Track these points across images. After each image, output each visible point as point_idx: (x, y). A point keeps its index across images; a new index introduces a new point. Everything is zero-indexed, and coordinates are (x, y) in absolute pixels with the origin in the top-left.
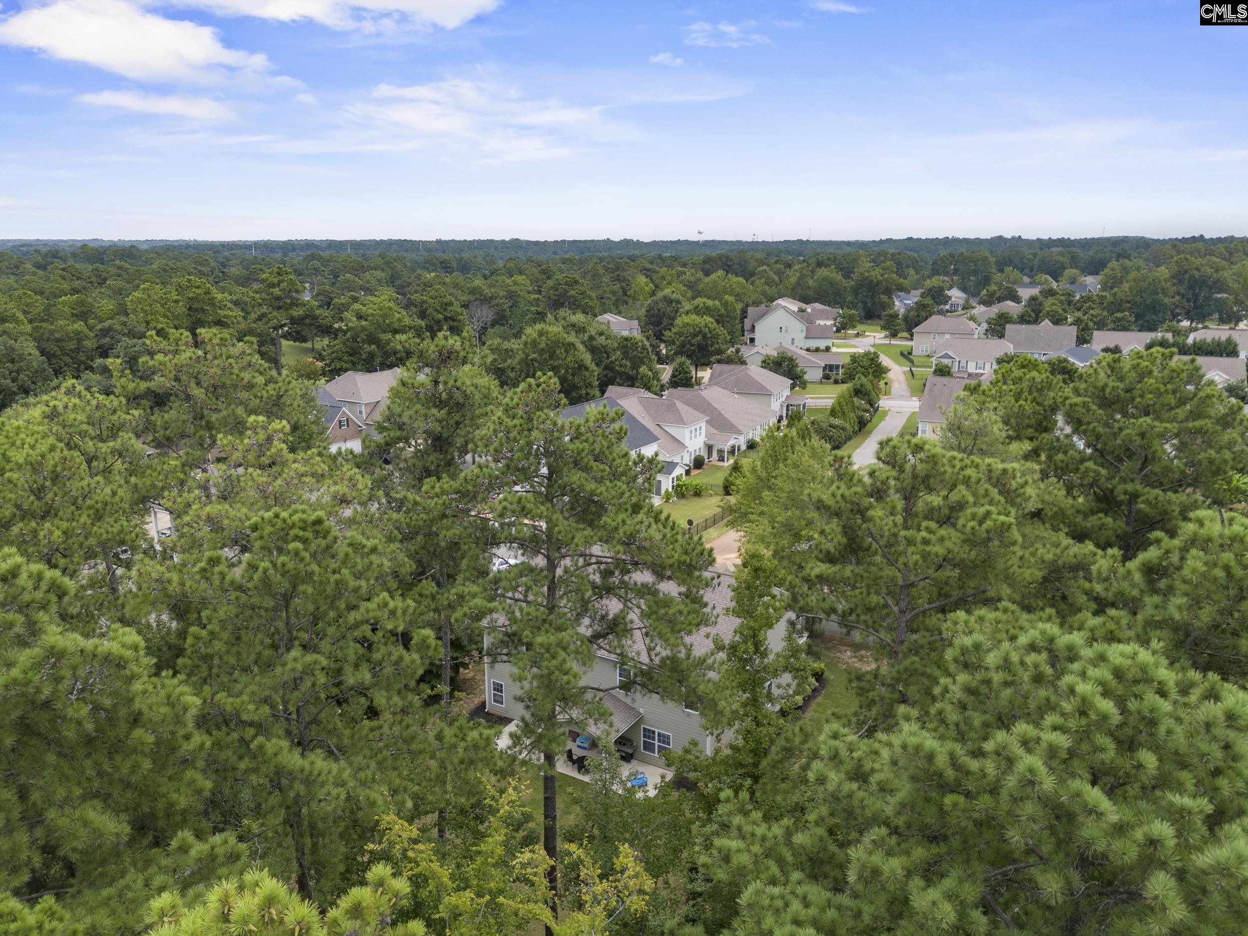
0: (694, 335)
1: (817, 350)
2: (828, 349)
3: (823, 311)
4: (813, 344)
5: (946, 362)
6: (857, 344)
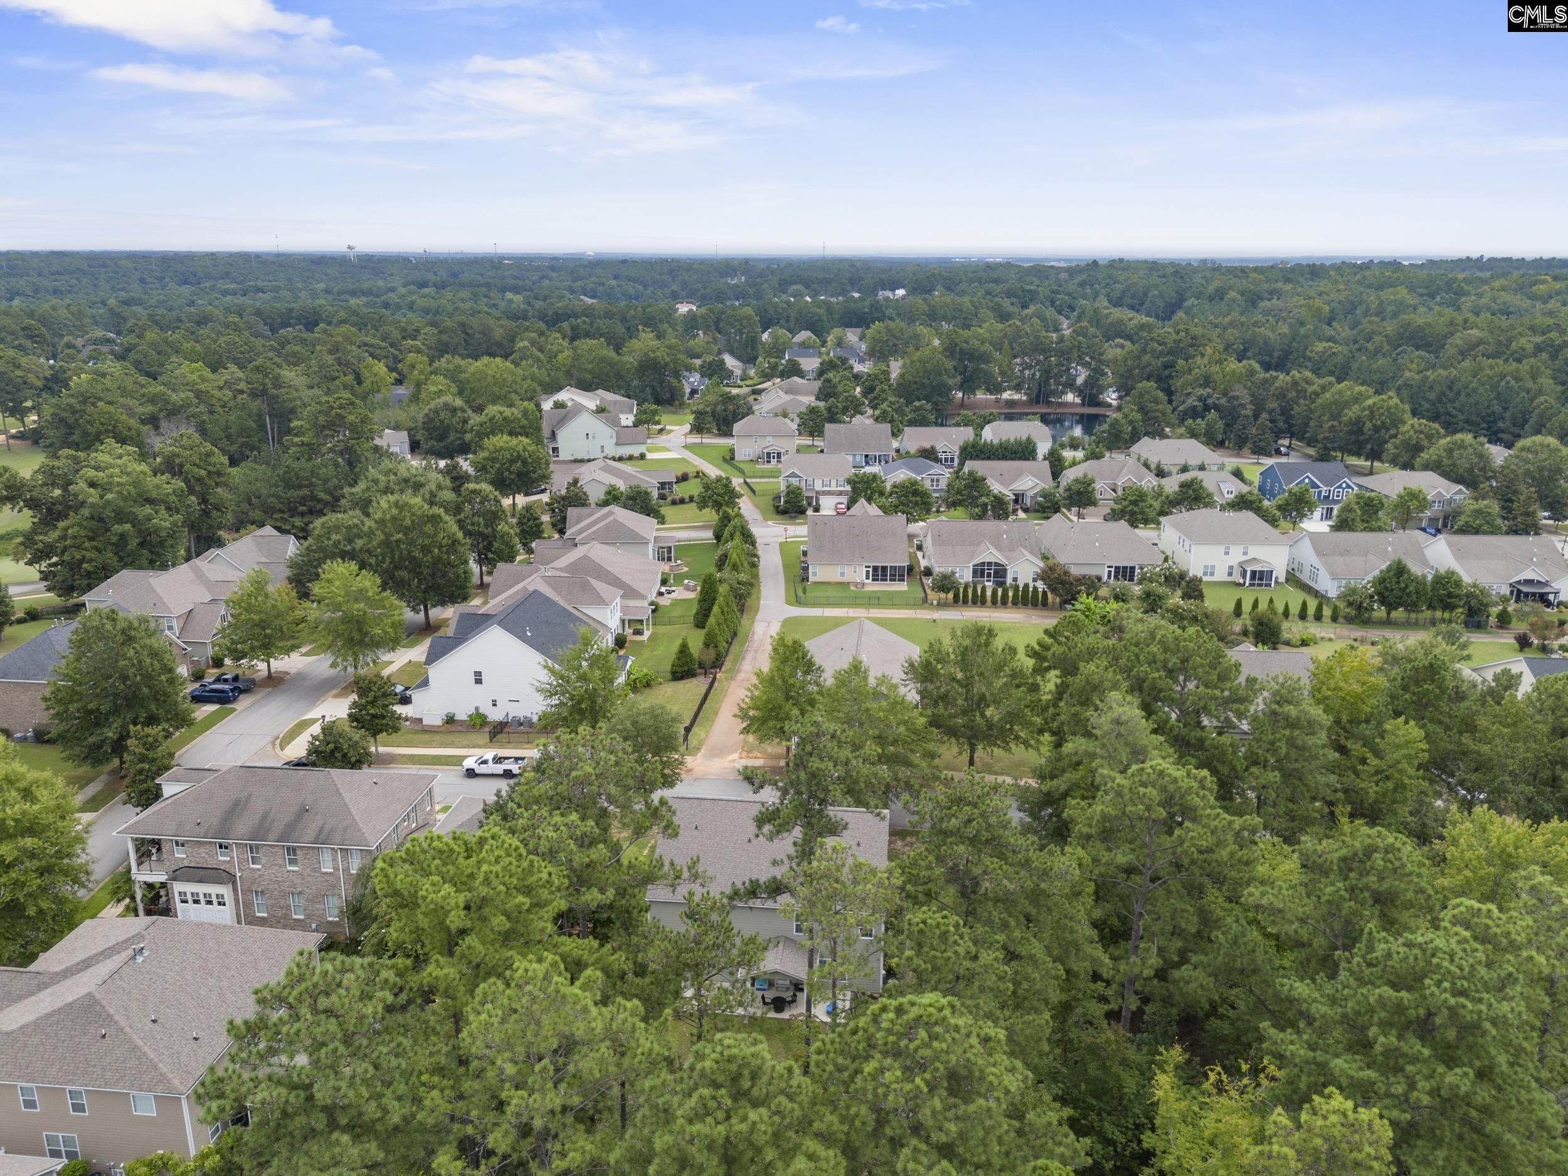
0: (512, 461)
1: (631, 458)
2: (642, 457)
3: (615, 402)
4: (626, 451)
5: (794, 481)
6: (667, 445)
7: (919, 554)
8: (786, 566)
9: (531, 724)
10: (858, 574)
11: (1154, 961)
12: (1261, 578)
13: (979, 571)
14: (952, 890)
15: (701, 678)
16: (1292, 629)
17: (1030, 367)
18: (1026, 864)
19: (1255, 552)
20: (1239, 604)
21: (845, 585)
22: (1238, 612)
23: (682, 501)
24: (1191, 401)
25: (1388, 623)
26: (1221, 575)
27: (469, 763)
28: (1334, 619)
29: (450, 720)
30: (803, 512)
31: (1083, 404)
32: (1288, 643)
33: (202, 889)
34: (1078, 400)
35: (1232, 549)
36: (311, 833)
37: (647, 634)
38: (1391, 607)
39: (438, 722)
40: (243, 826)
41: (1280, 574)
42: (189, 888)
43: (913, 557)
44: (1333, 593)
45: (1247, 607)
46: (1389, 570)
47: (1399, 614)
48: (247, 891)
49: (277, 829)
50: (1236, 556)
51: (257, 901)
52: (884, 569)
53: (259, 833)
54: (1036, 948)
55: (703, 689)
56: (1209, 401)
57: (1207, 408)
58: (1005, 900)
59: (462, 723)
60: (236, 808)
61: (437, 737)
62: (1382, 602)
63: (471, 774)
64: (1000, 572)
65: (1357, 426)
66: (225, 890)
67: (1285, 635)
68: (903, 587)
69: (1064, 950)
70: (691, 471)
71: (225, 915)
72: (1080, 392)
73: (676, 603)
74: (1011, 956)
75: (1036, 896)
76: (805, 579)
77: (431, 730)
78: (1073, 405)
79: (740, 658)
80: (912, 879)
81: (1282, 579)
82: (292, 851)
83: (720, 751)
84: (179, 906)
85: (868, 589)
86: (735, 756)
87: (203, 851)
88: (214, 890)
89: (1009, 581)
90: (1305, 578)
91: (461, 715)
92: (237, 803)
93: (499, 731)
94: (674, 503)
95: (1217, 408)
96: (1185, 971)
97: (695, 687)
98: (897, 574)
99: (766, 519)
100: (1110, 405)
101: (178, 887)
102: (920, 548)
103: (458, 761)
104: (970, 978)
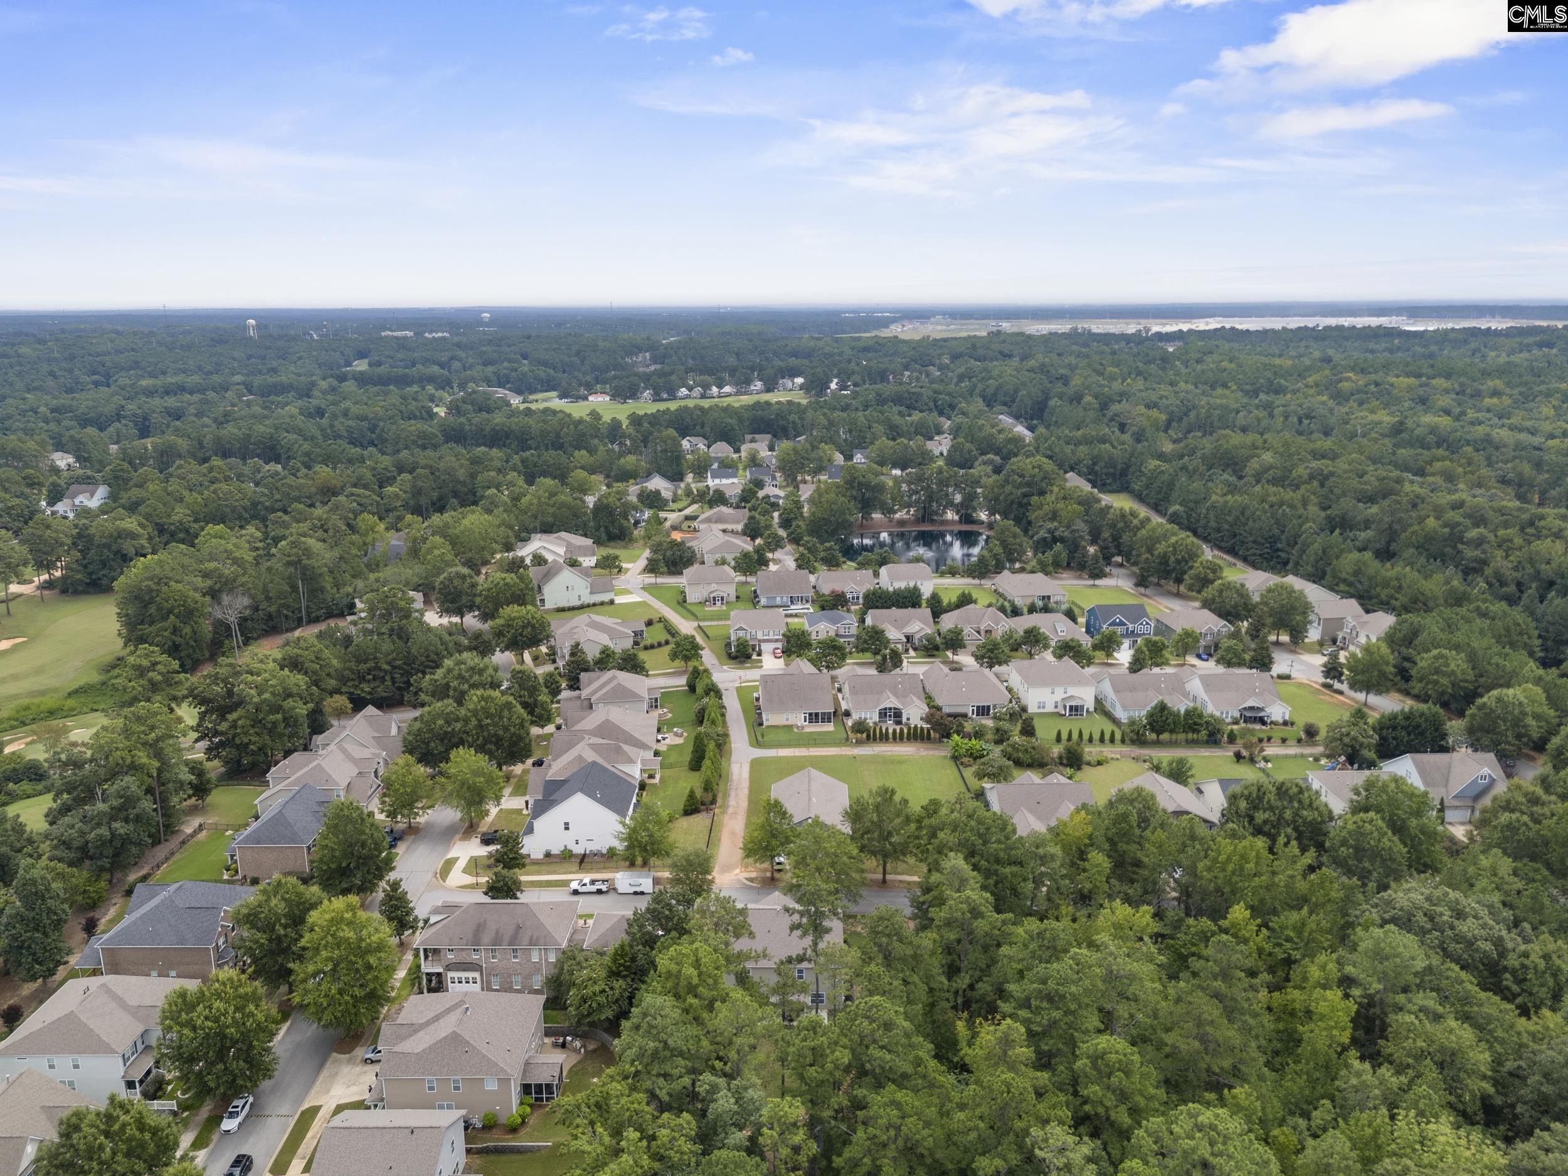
0: (524, 627)
2: (612, 602)
3: (577, 544)
4: (598, 598)
5: (741, 634)
6: (628, 587)
7: (840, 696)
8: (744, 711)
9: (603, 855)
10: (798, 719)
11: (967, 981)
12: (1076, 710)
13: (883, 714)
14: (881, 956)
15: (704, 814)
16: (1091, 752)
17: (917, 492)
18: (911, 943)
19: (1072, 691)
20: (1059, 734)
21: (789, 728)
22: (1058, 739)
23: (652, 647)
24: (1043, 533)
25: (1158, 743)
26: (1050, 708)
27: (574, 885)
28: (1123, 741)
29: (548, 855)
30: (749, 657)
31: (960, 521)
32: (1089, 764)
33: (463, 975)
34: (956, 518)
35: (1057, 690)
36: (526, 940)
37: (658, 776)
38: (1159, 733)
39: (541, 856)
40: (486, 938)
41: (1090, 704)
42: (455, 975)
43: (836, 700)
44: (1124, 721)
45: (1064, 736)
46: (1155, 708)
47: (1165, 736)
48: (488, 975)
49: (507, 939)
50: (1059, 694)
51: (493, 979)
52: (817, 714)
53: (497, 941)
54: (915, 978)
55: (708, 822)
56: (1057, 534)
57: (1055, 540)
58: (903, 959)
59: (556, 856)
60: (479, 929)
61: (543, 867)
62: (1153, 730)
63: (576, 892)
64: (897, 715)
65: (1164, 559)
66: (477, 975)
67: (1087, 758)
68: (830, 727)
69: (928, 978)
70: (655, 617)
71: (477, 987)
72: (957, 509)
73: (671, 748)
74: (905, 982)
75: (915, 956)
76: (761, 724)
77: (536, 863)
78: (952, 522)
79: (726, 796)
80: (864, 953)
81: (1092, 709)
82: (515, 951)
83: (727, 868)
84: (450, 985)
85: (807, 730)
86: (737, 871)
87: (464, 954)
88: (471, 975)
89: (904, 720)
90: (1109, 707)
91: (555, 851)
92: (479, 925)
93: (583, 861)
94: (646, 648)
95: (1062, 540)
96: (980, 985)
97: (700, 821)
98: (826, 718)
99: (722, 664)
100: (982, 523)
101: (450, 974)
102: (840, 690)
103: (566, 883)
104: (890, 991)
